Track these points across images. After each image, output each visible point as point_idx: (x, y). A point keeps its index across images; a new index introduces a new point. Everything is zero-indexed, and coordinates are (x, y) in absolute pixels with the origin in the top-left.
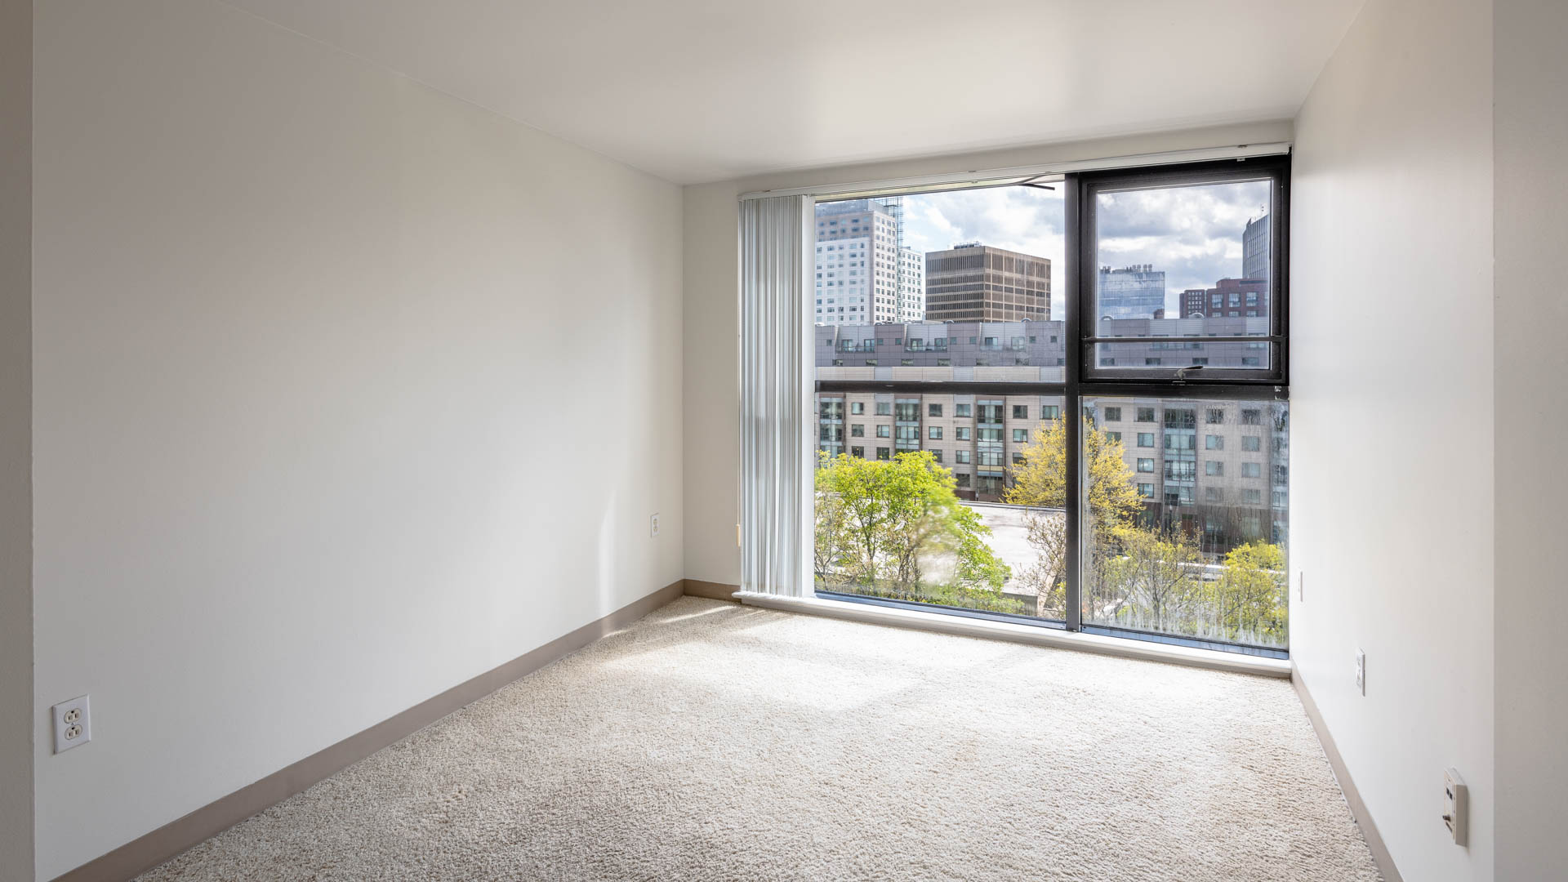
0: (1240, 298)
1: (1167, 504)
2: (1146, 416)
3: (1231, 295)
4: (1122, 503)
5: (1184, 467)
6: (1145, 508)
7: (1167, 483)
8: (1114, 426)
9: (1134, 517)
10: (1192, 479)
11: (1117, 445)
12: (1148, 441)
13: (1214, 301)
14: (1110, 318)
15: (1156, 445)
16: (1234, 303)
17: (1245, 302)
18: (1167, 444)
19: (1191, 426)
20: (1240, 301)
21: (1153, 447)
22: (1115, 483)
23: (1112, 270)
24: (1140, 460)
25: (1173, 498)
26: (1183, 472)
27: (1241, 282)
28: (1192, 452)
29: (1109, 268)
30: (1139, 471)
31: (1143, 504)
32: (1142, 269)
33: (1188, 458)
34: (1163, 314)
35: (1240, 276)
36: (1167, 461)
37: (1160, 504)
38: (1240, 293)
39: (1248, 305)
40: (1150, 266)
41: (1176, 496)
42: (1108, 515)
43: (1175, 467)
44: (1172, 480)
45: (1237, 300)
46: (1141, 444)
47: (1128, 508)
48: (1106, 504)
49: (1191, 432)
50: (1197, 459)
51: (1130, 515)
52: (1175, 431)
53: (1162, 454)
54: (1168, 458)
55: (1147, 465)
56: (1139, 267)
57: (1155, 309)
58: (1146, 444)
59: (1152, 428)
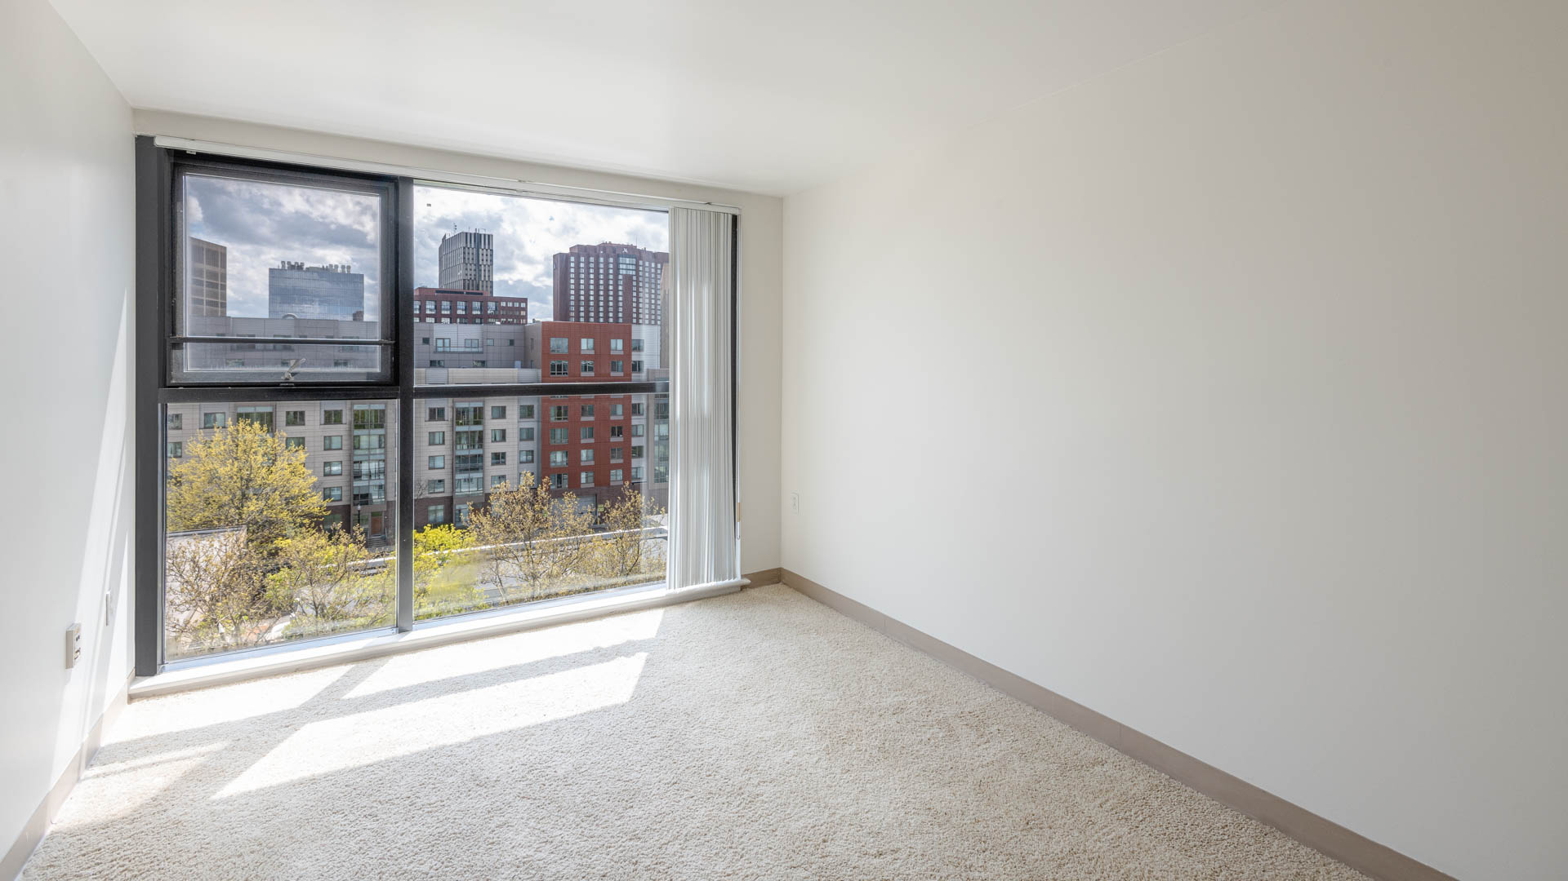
0: (436, 306)
1: (355, 505)
2: (332, 418)
3: (427, 302)
4: (303, 511)
5: (374, 466)
6: (329, 512)
7: (356, 484)
8: (296, 431)
9: (318, 523)
10: (382, 477)
11: (297, 451)
12: (336, 443)
13: (428, 307)
14: (294, 317)
15: (344, 448)
16: (431, 310)
17: (441, 310)
18: (355, 445)
19: (381, 426)
20: (436, 308)
21: (341, 449)
22: (295, 491)
23: (305, 267)
24: (327, 464)
25: (364, 498)
26: (373, 471)
27: (438, 291)
28: (382, 451)
29: (302, 264)
30: (325, 475)
31: (328, 508)
32: (340, 270)
33: (378, 457)
34: (362, 316)
35: (436, 286)
36: (355, 462)
37: (349, 506)
38: (436, 302)
39: (443, 312)
40: (349, 267)
41: (366, 496)
42: (287, 525)
43: (365, 467)
44: (361, 480)
45: (433, 307)
46: (328, 448)
47: (309, 515)
48: (285, 515)
49: (381, 431)
50: (386, 457)
51: (312, 522)
52: (365, 431)
53: (351, 456)
54: (356, 459)
55: (336, 469)
56: (337, 266)
57: (354, 312)
58: (334, 447)
59: (339, 431)
